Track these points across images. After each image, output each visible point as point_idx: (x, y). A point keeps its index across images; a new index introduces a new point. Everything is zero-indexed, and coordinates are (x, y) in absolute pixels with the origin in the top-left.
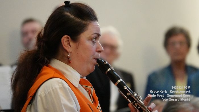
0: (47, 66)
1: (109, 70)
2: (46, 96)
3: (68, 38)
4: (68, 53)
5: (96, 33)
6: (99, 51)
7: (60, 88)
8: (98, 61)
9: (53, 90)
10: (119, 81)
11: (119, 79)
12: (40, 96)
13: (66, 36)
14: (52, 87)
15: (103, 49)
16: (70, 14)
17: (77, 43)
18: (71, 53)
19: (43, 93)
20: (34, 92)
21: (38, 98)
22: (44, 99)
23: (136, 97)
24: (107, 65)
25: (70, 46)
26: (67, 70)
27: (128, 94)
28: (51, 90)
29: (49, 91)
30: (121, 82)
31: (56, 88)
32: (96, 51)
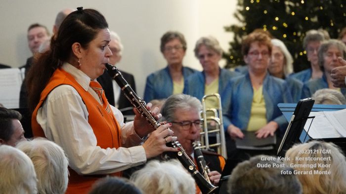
0: (60, 69)
1: (117, 75)
2: (55, 102)
3: (78, 45)
4: (78, 59)
5: (105, 41)
6: (108, 57)
7: (69, 95)
8: (107, 65)
9: (62, 96)
10: (126, 86)
11: (126, 84)
12: (50, 101)
13: (76, 43)
14: (62, 94)
15: (112, 54)
16: (81, 22)
17: (87, 50)
18: (81, 58)
19: (53, 98)
20: (45, 97)
21: (48, 103)
22: (53, 104)
23: (140, 103)
24: (115, 70)
25: (80, 52)
26: (78, 74)
27: (133, 100)
28: (61, 96)
29: (59, 97)
30: (128, 87)
31: (65, 96)
32: (105, 56)
